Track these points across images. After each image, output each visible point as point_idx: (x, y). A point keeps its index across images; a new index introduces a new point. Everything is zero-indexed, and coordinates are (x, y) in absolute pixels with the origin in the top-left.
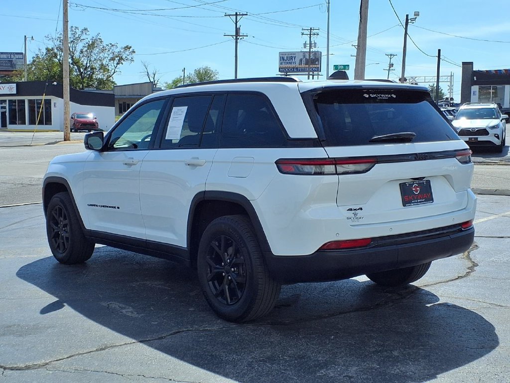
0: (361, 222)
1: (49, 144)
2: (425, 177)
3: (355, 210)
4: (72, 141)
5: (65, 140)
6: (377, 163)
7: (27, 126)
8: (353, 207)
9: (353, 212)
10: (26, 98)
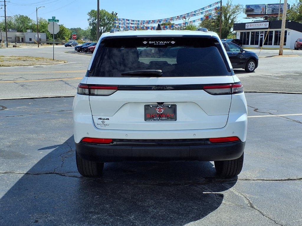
0: (107, 127)
1: (267, 57)
2: (164, 102)
3: (103, 119)
4: (283, 56)
5: (279, 55)
6: (119, 90)
7: (273, 46)
8: (102, 118)
9: (102, 120)
10: (274, 30)
